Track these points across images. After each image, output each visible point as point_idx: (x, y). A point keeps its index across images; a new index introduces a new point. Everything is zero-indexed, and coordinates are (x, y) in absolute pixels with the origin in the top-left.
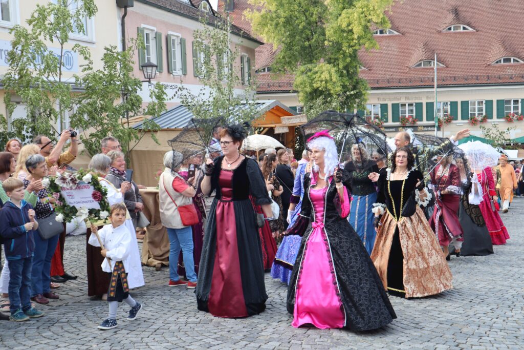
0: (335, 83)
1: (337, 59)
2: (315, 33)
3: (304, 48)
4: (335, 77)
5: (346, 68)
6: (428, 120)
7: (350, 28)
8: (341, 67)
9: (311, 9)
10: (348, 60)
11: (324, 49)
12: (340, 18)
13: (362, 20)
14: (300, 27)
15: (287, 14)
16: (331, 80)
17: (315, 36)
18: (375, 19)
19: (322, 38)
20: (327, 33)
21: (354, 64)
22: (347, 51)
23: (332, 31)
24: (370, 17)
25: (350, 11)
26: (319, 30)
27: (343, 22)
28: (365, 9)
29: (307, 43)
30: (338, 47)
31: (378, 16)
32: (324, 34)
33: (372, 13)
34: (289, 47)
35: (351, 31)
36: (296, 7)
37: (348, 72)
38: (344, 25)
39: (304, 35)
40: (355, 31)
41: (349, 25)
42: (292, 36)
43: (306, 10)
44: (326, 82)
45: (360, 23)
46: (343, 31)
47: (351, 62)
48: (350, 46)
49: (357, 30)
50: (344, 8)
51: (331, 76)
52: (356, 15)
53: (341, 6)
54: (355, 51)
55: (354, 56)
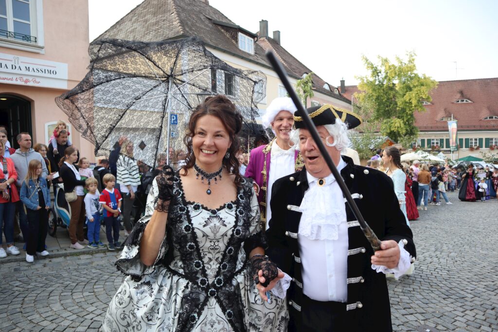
0: (402, 128)
1: (403, 116)
2: (392, 103)
3: (385, 111)
4: (402, 125)
5: (407, 121)
6: (446, 147)
7: (411, 101)
8: (405, 120)
9: (390, 92)
10: (409, 117)
11: (395, 111)
12: (405, 97)
13: (417, 97)
14: (384, 101)
15: (377, 95)
16: (400, 127)
17: (392, 105)
18: (424, 97)
19: (395, 106)
20: (399, 104)
21: (412, 119)
22: (409, 113)
23: (401, 102)
24: (421, 96)
25: (411, 92)
26: (393, 103)
27: (407, 98)
28: (419, 92)
29: (387, 109)
30: (403, 110)
31: (426, 95)
32: (396, 104)
33: (422, 94)
34: (378, 111)
35: (411, 103)
36: (382, 91)
37: (408, 123)
38: (407, 100)
39: (386, 105)
40: (413, 103)
41: (410, 99)
42: (379, 105)
43: (387, 93)
44: (398, 127)
45: (416, 98)
46: (406, 103)
47: (410, 118)
48: (410, 110)
49: (414, 102)
50: (407, 91)
51: (400, 125)
52: (414, 95)
53: (405, 90)
54: (412, 112)
55: (412, 115)
